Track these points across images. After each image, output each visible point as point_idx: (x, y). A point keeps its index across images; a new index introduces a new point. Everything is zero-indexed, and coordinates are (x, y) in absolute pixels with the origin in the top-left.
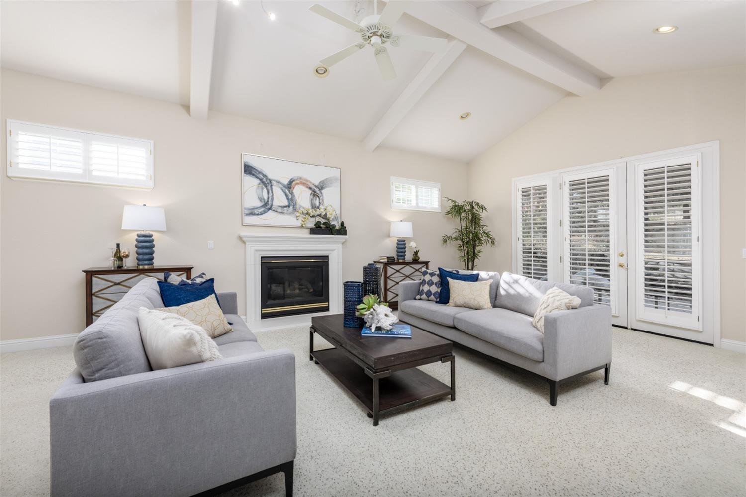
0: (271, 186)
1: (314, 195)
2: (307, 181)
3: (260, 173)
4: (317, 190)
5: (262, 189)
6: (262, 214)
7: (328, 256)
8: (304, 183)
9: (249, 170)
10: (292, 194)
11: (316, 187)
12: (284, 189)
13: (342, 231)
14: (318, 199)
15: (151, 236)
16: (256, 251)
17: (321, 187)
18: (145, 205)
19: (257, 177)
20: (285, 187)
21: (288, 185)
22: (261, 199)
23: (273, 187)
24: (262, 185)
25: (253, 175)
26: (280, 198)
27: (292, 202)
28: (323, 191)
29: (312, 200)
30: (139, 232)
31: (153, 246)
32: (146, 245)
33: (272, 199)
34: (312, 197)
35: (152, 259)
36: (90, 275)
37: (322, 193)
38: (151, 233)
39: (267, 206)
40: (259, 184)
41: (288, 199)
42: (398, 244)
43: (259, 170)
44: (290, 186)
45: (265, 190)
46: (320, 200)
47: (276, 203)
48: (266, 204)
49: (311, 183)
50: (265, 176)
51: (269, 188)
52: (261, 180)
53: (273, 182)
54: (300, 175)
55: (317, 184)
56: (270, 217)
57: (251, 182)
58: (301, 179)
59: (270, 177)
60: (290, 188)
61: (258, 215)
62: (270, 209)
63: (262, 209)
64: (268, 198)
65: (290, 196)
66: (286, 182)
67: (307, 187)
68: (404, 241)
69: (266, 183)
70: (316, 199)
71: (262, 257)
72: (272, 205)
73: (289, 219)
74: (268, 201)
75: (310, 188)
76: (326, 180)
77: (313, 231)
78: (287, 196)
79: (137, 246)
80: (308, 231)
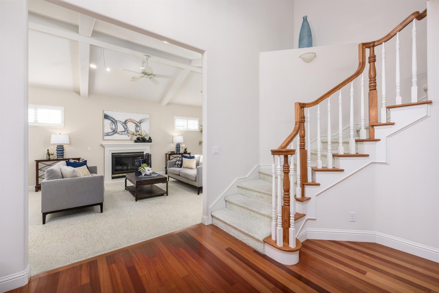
0: (117, 123)
1: (137, 126)
2: (134, 120)
3: (111, 118)
4: (138, 124)
5: (113, 125)
6: (112, 135)
7: (143, 152)
8: (132, 121)
9: (106, 117)
10: (126, 126)
11: (138, 122)
12: (123, 124)
13: (150, 140)
14: (138, 127)
15: (63, 146)
16: (110, 151)
17: (140, 123)
18: (60, 134)
19: (110, 120)
20: (123, 123)
21: (125, 122)
22: (112, 129)
23: (118, 124)
24: (112, 123)
25: (108, 119)
26: (120, 128)
27: (126, 130)
28: (141, 124)
29: (136, 128)
30: (58, 145)
31: (64, 150)
32: (61, 149)
33: (117, 129)
34: (136, 127)
35: (63, 155)
36: (38, 162)
37: (140, 125)
38: (63, 145)
39: (115, 132)
40: (111, 123)
41: (124, 128)
42: (177, 146)
43: (111, 117)
44: (125, 123)
45: (114, 125)
46: (139, 128)
47: (119, 130)
48: (114, 131)
49: (135, 121)
50: (114, 119)
51: (116, 124)
52: (112, 121)
53: (118, 122)
54: (130, 118)
55: (138, 121)
56: (116, 136)
57: (107, 122)
58: (130, 119)
59: (116, 119)
60: (126, 124)
61: (110, 135)
62: (116, 133)
63: (113, 133)
64: (115, 128)
65: (126, 127)
66: (124, 121)
67: (133, 123)
68: (179, 144)
69: (114, 122)
70: (138, 128)
71: (112, 153)
72: (117, 131)
73: (125, 137)
74: (115, 130)
75: (135, 123)
76: (143, 119)
77: (136, 142)
78: (124, 127)
79: (57, 150)
80: (133, 141)
